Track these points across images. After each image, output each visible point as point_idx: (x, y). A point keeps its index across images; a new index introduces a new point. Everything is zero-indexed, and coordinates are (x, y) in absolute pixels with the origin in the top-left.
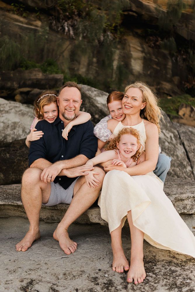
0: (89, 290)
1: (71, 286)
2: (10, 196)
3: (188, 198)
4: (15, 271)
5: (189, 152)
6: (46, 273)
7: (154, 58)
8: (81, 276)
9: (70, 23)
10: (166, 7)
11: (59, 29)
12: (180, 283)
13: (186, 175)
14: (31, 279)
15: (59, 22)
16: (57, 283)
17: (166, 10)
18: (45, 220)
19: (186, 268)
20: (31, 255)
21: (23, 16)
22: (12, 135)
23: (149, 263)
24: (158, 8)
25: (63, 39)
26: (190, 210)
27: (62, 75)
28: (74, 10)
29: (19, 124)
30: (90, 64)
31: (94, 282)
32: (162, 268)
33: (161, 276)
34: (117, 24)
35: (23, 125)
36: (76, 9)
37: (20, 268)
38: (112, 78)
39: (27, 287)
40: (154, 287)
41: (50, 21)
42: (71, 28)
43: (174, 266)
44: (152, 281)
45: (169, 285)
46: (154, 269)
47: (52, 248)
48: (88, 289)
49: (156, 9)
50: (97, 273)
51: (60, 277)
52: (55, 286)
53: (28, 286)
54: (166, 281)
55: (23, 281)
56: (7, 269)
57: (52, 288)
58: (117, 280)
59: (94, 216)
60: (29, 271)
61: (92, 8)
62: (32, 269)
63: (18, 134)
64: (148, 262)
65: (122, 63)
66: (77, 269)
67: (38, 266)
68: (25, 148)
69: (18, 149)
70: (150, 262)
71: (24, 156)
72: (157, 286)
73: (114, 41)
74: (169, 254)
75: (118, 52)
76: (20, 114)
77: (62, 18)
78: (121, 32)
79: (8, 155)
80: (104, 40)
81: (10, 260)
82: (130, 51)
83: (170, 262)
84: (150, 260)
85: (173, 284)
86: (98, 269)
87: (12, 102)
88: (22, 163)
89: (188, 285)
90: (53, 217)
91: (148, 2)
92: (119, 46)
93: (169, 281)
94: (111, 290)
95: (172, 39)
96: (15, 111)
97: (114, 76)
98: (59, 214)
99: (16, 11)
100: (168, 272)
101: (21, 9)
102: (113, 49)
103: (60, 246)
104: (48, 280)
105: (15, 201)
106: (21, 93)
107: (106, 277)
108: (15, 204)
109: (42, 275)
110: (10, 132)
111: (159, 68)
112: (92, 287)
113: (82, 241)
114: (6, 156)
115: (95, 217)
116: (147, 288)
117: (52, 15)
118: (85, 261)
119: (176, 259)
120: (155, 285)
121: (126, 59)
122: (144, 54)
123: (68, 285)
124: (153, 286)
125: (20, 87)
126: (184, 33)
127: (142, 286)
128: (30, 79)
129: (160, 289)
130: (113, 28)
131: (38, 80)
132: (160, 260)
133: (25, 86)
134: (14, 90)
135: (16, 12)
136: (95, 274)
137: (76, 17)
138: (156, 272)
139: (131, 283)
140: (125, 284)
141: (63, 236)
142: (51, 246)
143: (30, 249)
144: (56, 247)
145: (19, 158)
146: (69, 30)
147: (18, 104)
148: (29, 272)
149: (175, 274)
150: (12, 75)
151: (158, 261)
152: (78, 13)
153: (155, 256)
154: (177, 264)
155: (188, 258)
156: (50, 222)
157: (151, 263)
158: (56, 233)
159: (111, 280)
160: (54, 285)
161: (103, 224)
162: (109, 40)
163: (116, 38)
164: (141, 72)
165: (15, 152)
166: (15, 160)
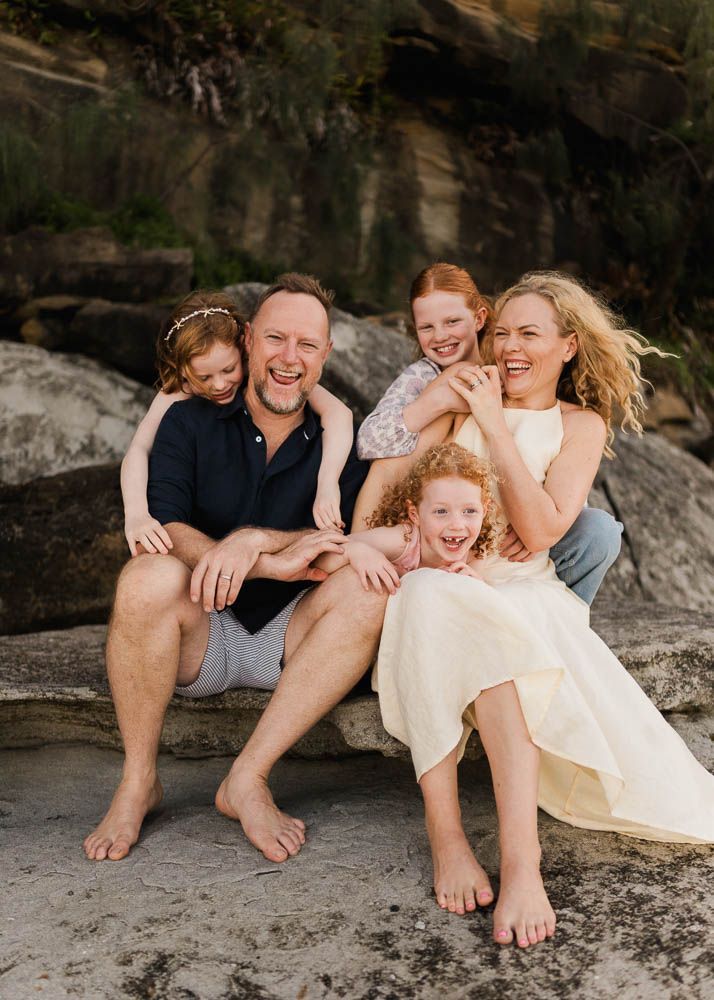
0: (368, 979)
1: (303, 969)
2: (42, 671)
3: (658, 657)
4: (95, 930)
5: (625, 512)
6: (210, 929)
7: (494, 199)
8: (332, 932)
9: (210, 71)
10: (534, 26)
11: (170, 92)
12: (670, 935)
13: (618, 588)
14: (160, 954)
15: (171, 65)
16: (252, 960)
17: (535, 36)
18: (175, 750)
19: (681, 887)
20: (148, 870)
21: (40, 41)
22: (20, 460)
23: (557, 875)
24: (508, 28)
25: (184, 127)
26: (665, 697)
27: (188, 251)
28: (222, 26)
29: (44, 422)
30: (280, 214)
31: (383, 949)
32: (600, 891)
33: (605, 917)
34: (370, 80)
35: (57, 425)
36: (229, 21)
37: (111, 916)
38: (355, 265)
39: (149, 980)
40: (586, 953)
41: (138, 61)
42: (213, 89)
43: (642, 882)
44: (577, 935)
45: (636, 943)
46: (574, 896)
47: (216, 843)
48: (364, 974)
49: (500, 30)
50: (387, 920)
51: (260, 939)
52: (248, 973)
53: (151, 976)
54: (625, 931)
55: (130, 961)
56: (64, 923)
57: (237, 980)
58: (461, 939)
59: (360, 725)
60: (147, 925)
61: (284, 19)
62: (156, 917)
63: (38, 457)
64: (551, 873)
65: (391, 214)
66: (315, 911)
67: (178, 908)
68: (76, 505)
69: (54, 508)
70: (560, 872)
71: (77, 533)
72: (597, 950)
73: (361, 138)
74: (614, 845)
75: (374, 176)
76: (42, 388)
77: (180, 51)
78: (385, 108)
79: (18, 529)
80: (326, 133)
81: (71, 893)
82: (415, 173)
83: (624, 871)
84: (559, 867)
85: (649, 940)
86: (389, 904)
87: (14, 346)
88: (72, 555)
89: (698, 940)
90: (206, 737)
91: (476, 5)
92: (377, 157)
93: (632, 932)
94: (445, 972)
95: (555, 135)
96: (25, 376)
97: (364, 258)
98: (229, 727)
99: (13, 20)
100: (623, 903)
101: (35, 16)
102: (359, 167)
103: (244, 835)
104: (221, 952)
105: (69, 686)
106: (44, 315)
107: (419, 930)
108: (69, 697)
109: (194, 938)
110: (12, 451)
111: (510, 233)
112: (378, 968)
113: (319, 813)
114: (11, 534)
115: (365, 730)
116: (563, 959)
117: (143, 41)
118: (341, 880)
119: (643, 858)
120: (591, 947)
121: (402, 200)
122: (461, 186)
123: (291, 965)
124: (582, 949)
125: (39, 292)
126: (593, 115)
127: (547, 951)
128: (74, 266)
129: (607, 959)
130: (357, 93)
131: (103, 269)
132: (592, 863)
133: (56, 287)
134: (18, 301)
135: (14, 27)
136: (382, 923)
137: (230, 49)
138: (585, 904)
139: (508, 945)
140: (488, 949)
141: (253, 800)
142: (212, 836)
143: (137, 852)
144: (231, 837)
145: (61, 539)
146: (207, 95)
147: (34, 353)
148: (146, 928)
149: (649, 906)
150: (9, 250)
151: (586, 869)
152: (235, 34)
153: (570, 854)
154: (650, 875)
155: (679, 854)
156: (195, 756)
157: (563, 875)
158: (226, 791)
159: (438, 941)
160: (243, 968)
161: (392, 753)
162: (343, 133)
163: (368, 126)
164: (454, 245)
165: (43, 517)
166: (47, 547)
